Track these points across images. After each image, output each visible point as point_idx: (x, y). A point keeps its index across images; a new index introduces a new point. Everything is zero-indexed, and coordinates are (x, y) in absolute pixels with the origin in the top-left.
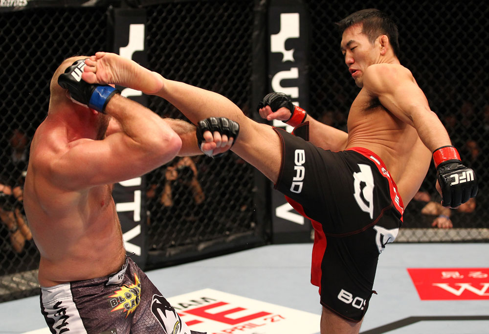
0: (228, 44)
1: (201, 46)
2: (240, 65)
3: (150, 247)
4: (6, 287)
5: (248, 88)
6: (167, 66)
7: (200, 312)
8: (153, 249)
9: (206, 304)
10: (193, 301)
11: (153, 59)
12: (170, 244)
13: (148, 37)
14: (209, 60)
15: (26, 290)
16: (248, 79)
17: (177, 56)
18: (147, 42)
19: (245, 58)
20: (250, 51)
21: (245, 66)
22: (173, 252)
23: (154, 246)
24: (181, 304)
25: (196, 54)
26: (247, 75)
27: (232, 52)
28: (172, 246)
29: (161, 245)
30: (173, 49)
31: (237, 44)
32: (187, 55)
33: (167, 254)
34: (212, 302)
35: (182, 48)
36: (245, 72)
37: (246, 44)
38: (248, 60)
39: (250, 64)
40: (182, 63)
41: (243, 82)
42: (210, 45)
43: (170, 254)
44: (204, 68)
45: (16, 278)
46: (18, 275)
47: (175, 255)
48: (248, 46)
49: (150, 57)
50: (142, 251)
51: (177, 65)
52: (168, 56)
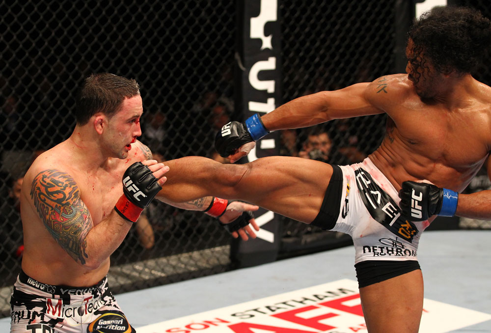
0: (369, 14)
1: (339, 16)
2: (382, 37)
3: (285, 234)
4: (127, 276)
5: (391, 61)
6: (302, 37)
7: (337, 304)
8: (288, 236)
9: (343, 296)
10: (329, 292)
11: (287, 30)
12: (305, 231)
13: (282, 7)
14: (349, 31)
15: (149, 280)
16: (391, 51)
17: (314, 26)
18: (280, 12)
19: (387, 29)
20: (392, 21)
21: (387, 37)
22: (308, 239)
23: (289, 233)
24: (316, 296)
25: (334, 24)
26: (390, 46)
27: (373, 22)
28: (308, 233)
29: (296, 231)
30: (309, 19)
31: (378, 14)
32: (324, 25)
33: (303, 241)
34: (350, 294)
35: (319, 18)
36: (387, 44)
37: (388, 13)
38: (391, 31)
39: (394, 35)
40: (318, 34)
41: (386, 54)
42: (349, 15)
43: (306, 242)
44: (343, 39)
45: (138, 267)
46: (142, 264)
47: (312, 242)
48: (391, 16)
49: (283, 28)
50: (275, 238)
51: (313, 36)
52: (303, 27)
